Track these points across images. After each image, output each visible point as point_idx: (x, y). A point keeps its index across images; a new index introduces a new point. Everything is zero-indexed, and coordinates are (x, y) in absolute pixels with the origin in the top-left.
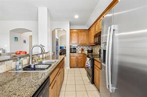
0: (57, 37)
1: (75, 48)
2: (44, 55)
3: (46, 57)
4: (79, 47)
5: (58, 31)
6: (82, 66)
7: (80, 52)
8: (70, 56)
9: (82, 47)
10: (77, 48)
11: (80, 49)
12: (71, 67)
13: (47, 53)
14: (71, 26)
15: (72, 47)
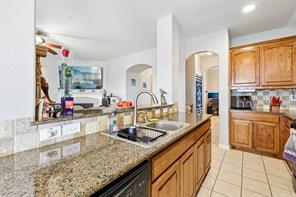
0: (198, 72)
1: (248, 98)
2: (165, 110)
3: (168, 115)
4: (260, 94)
5: (202, 58)
6: (274, 151)
7: (266, 108)
8: (231, 118)
9: (273, 94)
10: (254, 98)
11: (268, 98)
12: (233, 147)
13: (171, 106)
14: (234, 40)
15: (238, 95)
